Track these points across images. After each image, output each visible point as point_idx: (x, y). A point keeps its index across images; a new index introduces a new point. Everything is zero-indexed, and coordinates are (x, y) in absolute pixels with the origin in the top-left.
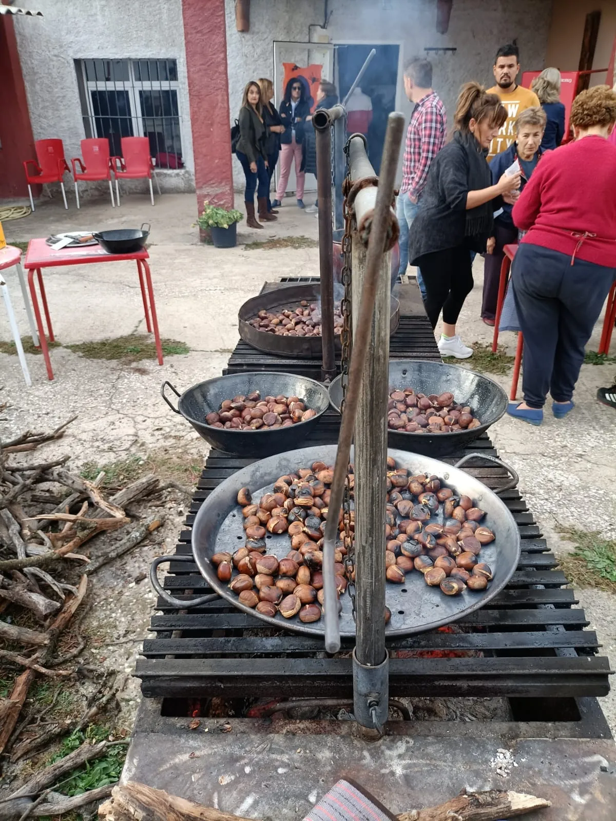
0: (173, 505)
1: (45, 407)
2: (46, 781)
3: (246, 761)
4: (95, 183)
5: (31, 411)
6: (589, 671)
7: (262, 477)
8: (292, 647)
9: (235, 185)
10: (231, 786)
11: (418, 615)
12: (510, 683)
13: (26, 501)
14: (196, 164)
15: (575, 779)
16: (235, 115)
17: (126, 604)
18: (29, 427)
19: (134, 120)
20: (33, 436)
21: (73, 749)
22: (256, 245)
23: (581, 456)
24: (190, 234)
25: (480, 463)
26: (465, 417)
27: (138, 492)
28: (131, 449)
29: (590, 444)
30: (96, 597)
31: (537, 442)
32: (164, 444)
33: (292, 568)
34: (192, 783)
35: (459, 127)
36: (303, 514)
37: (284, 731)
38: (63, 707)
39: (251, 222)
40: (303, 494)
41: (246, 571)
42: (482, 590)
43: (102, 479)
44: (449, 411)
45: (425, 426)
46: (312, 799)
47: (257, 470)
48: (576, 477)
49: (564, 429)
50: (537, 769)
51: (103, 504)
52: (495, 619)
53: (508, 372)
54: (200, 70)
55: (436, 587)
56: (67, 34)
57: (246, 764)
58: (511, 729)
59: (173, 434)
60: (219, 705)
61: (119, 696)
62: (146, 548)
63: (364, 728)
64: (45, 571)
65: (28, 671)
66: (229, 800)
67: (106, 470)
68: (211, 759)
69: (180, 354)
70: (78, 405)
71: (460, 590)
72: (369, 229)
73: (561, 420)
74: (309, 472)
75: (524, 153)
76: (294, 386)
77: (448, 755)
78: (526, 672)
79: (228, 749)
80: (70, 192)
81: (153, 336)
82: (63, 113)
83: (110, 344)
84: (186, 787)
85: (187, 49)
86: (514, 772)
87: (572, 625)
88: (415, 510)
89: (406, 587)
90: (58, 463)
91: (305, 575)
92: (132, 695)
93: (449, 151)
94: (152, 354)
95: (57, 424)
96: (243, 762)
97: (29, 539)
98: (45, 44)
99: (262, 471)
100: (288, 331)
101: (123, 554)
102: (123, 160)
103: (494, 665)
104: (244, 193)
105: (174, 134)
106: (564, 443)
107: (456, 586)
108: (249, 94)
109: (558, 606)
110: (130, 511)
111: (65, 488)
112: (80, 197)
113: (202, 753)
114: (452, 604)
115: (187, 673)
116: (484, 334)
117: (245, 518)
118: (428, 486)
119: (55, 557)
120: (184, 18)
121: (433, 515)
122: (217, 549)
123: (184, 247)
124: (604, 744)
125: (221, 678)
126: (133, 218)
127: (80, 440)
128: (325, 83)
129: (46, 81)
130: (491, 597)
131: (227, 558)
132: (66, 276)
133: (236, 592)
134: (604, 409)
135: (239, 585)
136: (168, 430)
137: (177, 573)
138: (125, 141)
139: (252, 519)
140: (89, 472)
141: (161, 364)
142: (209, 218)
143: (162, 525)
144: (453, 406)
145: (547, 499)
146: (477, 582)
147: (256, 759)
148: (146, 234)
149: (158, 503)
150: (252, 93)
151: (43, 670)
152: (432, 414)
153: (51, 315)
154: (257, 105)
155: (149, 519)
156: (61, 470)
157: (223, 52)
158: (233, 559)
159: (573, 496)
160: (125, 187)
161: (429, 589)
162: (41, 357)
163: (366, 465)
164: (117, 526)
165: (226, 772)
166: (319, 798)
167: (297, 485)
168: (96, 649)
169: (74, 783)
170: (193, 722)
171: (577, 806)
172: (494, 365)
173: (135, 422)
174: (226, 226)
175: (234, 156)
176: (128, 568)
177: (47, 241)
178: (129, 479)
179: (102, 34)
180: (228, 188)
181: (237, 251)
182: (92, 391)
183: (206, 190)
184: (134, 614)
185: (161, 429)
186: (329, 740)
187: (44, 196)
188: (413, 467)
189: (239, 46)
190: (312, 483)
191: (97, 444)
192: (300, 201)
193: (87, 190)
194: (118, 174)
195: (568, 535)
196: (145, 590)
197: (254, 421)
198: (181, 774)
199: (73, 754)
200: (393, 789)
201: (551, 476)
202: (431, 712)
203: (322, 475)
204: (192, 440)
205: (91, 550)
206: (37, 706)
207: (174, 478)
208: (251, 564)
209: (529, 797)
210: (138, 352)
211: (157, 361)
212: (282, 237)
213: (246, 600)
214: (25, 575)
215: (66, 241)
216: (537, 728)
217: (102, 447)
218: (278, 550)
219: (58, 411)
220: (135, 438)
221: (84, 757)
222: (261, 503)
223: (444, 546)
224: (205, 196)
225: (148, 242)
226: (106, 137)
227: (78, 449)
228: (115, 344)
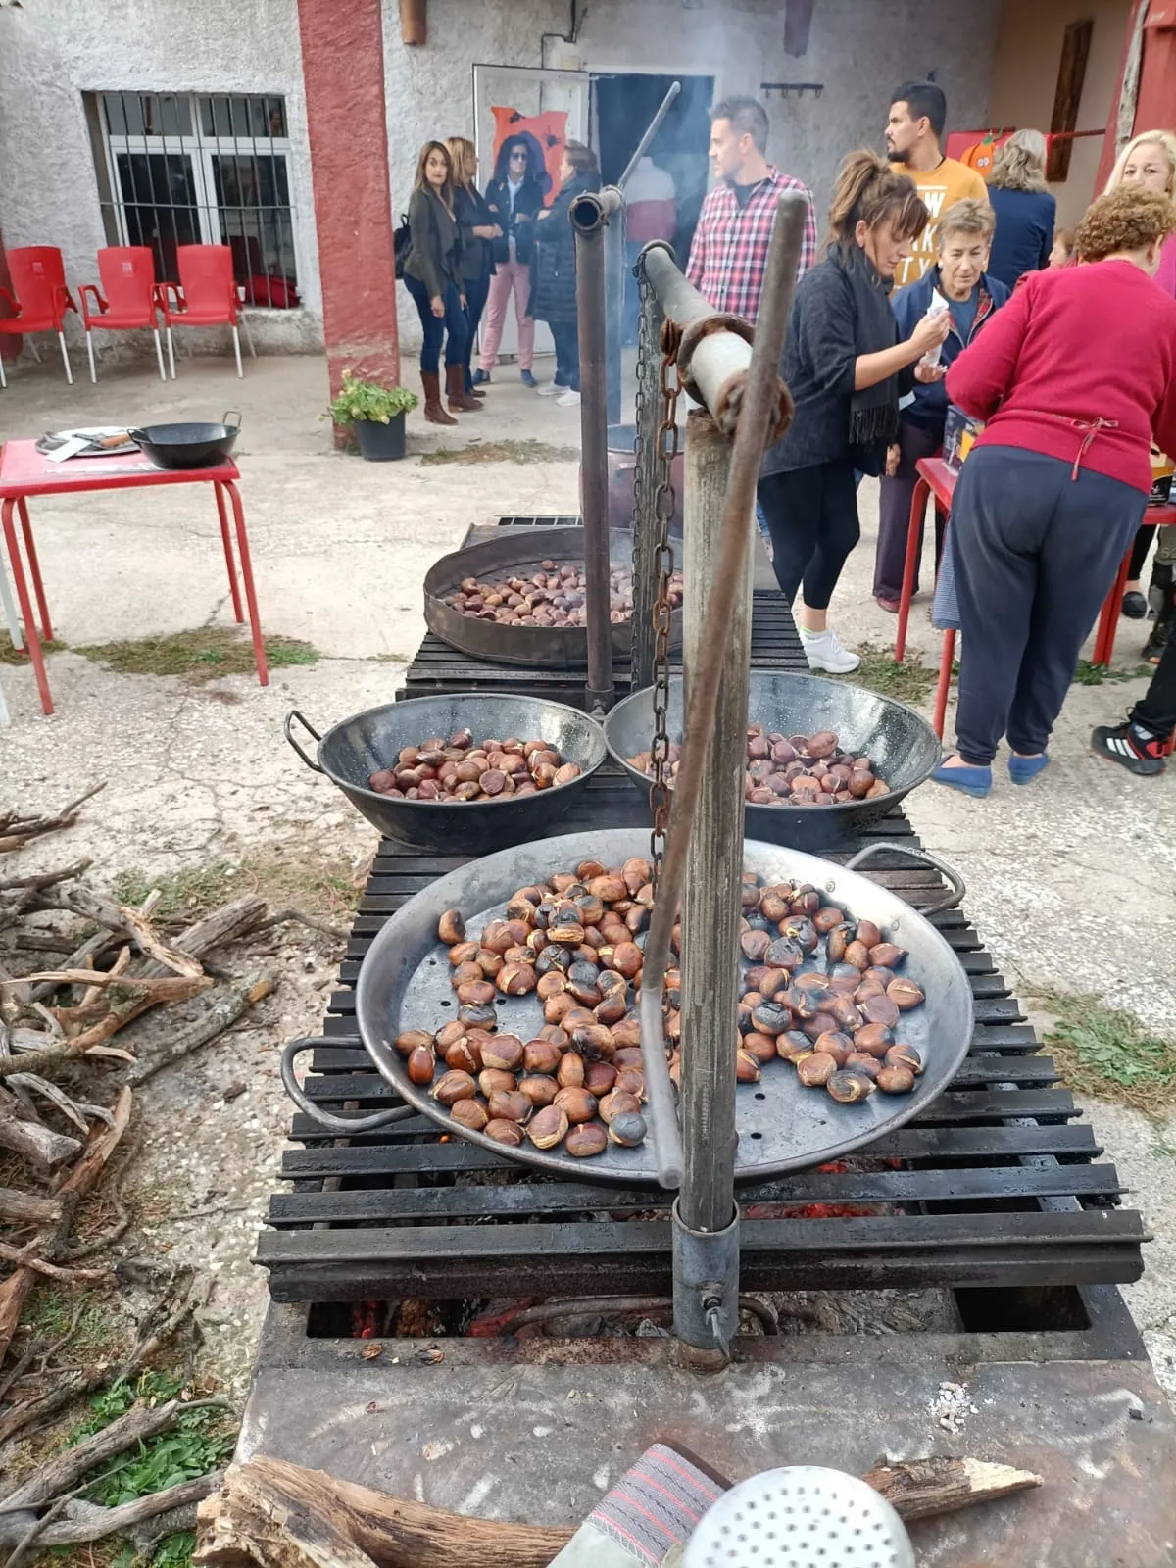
0: (294, 951)
1: (39, 767)
2: (61, 1480)
3: (474, 1414)
4: (126, 333)
5: (10, 775)
6: (1105, 1237)
7: (483, 890)
8: (553, 1204)
9: (401, 340)
10: (446, 1461)
11: (788, 1139)
12: (960, 1262)
13: (7, 948)
14: (326, 299)
15: (1083, 1434)
16: (401, 204)
17: (209, 1142)
18: (7, 806)
19: (201, 213)
20: (20, 821)
21: (111, 1417)
22: (444, 456)
23: (1062, 854)
24: (314, 434)
25: (891, 863)
26: (861, 776)
27: (226, 928)
28: (210, 847)
29: (1078, 831)
30: (149, 1128)
31: (980, 829)
32: (275, 837)
33: (549, 1058)
34: (372, 1457)
35: (837, 236)
36: (565, 958)
37: (543, 1359)
38: (90, 1339)
39: (433, 412)
40: (563, 921)
41: (460, 1064)
42: (904, 1094)
43: (154, 904)
44: (829, 767)
45: (786, 793)
46: (601, 1481)
47: (474, 877)
48: (1055, 893)
49: (1031, 804)
50: (1013, 1418)
51: (159, 951)
52: (930, 1145)
53: (926, 697)
54: (332, 117)
55: (819, 1087)
56: (68, 41)
57: (473, 1421)
58: (962, 1346)
59: (291, 817)
60: (415, 1316)
61: (199, 1314)
62: (244, 1035)
63: (693, 1350)
64: (48, 1080)
65: (20, 1273)
66: (444, 1486)
67: (162, 885)
68: (406, 1414)
69: (302, 663)
70: (103, 763)
71: (865, 1093)
72: (739, 405)
73: (1024, 787)
74: (573, 881)
75: (953, 286)
76: (536, 719)
77: (850, 1395)
78: (991, 1240)
79: (438, 1395)
80: (78, 352)
81: (248, 629)
82: (62, 196)
83: (164, 644)
84: (362, 1467)
85: (306, 78)
86: (972, 1424)
87: (1071, 1154)
88: (775, 949)
89: (763, 1089)
90: (68, 874)
91: (575, 1070)
92: (226, 1313)
93: (819, 280)
94: (246, 663)
95: (63, 800)
96: (467, 1417)
97: (17, 1020)
98: (26, 61)
99: (483, 878)
100: (520, 616)
101: (200, 1046)
102: (180, 289)
103: (931, 1229)
104: (419, 356)
105: (281, 241)
106: (1031, 831)
107: (856, 1086)
108: (429, 166)
109: (1044, 1120)
110: (211, 964)
111: (82, 922)
112: (98, 361)
113: (390, 1403)
114: (849, 1119)
115: (357, 1255)
116: (879, 626)
117: (454, 967)
118: (798, 903)
119: (68, 1052)
120: (301, 16)
121: (808, 955)
122: (404, 1024)
123: (304, 459)
124: (1134, 1370)
125: (421, 1263)
126: (201, 401)
127: (109, 830)
128: (574, 147)
129: (27, 133)
130: (923, 1103)
131: (426, 1040)
132: (74, 514)
133: (445, 1103)
134: (1105, 766)
135: (450, 1090)
136: (281, 809)
137: (327, 1072)
138: (184, 252)
139: (467, 969)
140: (129, 891)
141: (264, 682)
142: (352, 402)
143: (274, 991)
144: (837, 758)
145: (1001, 935)
146: (895, 1078)
147: (493, 1412)
148: (232, 431)
149: (266, 948)
150: (434, 163)
151: (51, 1269)
152: (797, 771)
153: (46, 589)
154: (443, 186)
155: (250, 978)
156: (76, 886)
157: (377, 83)
158: (435, 1042)
159: (1050, 929)
160: (184, 342)
161: (805, 1092)
162: (28, 669)
163: (706, 854)
164: (187, 992)
165: (436, 1437)
166: (613, 1480)
167: (551, 903)
168: (151, 1227)
169: (116, 1482)
170: (370, 1346)
171: (1090, 1481)
172: (898, 686)
173: (216, 795)
174: (384, 419)
175: (400, 284)
176: (210, 1073)
177: (39, 444)
178: (207, 904)
179: (137, 43)
180: (388, 346)
181: (408, 466)
182: (130, 736)
183: (344, 350)
184: (223, 1160)
185: (267, 808)
186: (628, 1373)
187: (26, 358)
188: (768, 869)
189: (407, 73)
190: (578, 901)
191: (143, 837)
192: (527, 373)
193: (110, 348)
194: (172, 317)
195: (1041, 1001)
196: (244, 1115)
197: (463, 786)
198: (351, 1441)
199: (113, 1427)
200: (751, 1460)
201: (1008, 892)
202: (811, 1320)
203: (598, 885)
204: (329, 828)
205: (137, 1039)
206: (40, 1337)
207: (296, 901)
208: (471, 1051)
209: (1002, 1468)
210: (218, 660)
211: (256, 678)
212: (492, 441)
213: (465, 1116)
214: (9, 1089)
215: (77, 446)
216: (1012, 1344)
217: (152, 843)
218: (520, 1025)
219: (65, 774)
220: (216, 826)
221: (136, 1432)
222: (484, 939)
223: (830, 1013)
224: (345, 361)
225: (236, 448)
226: (146, 245)
227: (106, 847)
228: (173, 644)
